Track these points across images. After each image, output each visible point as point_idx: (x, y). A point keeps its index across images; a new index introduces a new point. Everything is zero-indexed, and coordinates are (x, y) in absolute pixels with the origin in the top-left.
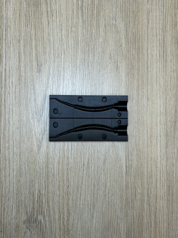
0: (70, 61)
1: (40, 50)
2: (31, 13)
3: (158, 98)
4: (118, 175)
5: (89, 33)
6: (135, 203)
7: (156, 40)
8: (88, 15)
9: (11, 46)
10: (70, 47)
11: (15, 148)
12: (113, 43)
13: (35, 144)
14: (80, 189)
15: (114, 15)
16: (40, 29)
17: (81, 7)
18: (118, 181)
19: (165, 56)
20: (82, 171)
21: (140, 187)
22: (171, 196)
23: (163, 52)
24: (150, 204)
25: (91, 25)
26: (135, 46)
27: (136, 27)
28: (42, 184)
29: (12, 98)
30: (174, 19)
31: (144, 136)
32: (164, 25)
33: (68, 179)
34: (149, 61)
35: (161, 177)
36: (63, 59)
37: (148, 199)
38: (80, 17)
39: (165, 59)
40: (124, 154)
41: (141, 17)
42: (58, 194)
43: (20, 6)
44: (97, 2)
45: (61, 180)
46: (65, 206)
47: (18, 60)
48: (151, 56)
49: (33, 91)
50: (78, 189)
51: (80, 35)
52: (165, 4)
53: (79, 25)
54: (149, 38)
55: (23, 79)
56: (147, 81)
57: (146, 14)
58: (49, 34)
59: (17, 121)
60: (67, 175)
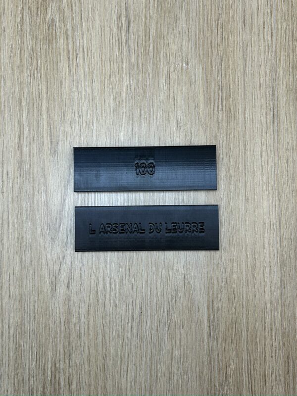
0: (107, 135)
1: (56, 116)
2: (39, 54)
3: (265, 197)
4: (194, 336)
5: (140, 86)
6: (226, 387)
7: (259, 95)
8: (138, 54)
9: (6, 111)
10: (108, 110)
11: (12, 288)
12: (183, 103)
13: (46, 280)
14: (126, 360)
15: (184, 53)
16: (55, 80)
17: (126, 41)
18: (194, 347)
19: (276, 123)
20: (130, 330)
21: (235, 358)
22: (291, 375)
23: (272, 116)
24: (253, 390)
25: (144, 71)
26: (222, 106)
27: (223, 74)
28: (58, 352)
29: (8, 200)
30: (291, 57)
31: (240, 266)
32: (274, 68)
33: (104, 343)
34: (247, 133)
35: (273, 340)
36: (94, 132)
37: (249, 380)
38: (124, 58)
39: (276, 128)
40: (205, 299)
41: (232, 56)
42: (86, 370)
43: (21, 43)
44: (154, 31)
45: (93, 345)
46: (100, 392)
47: (17, 135)
48: (251, 123)
49: (43, 188)
50: (122, 361)
51: (124, 90)
52: (274, 31)
53: (123, 73)
54: (247, 92)
55: (27, 166)
56: (245, 169)
57: (241, 49)
58: (70, 89)
59: (16, 240)
60: (104, 336)
